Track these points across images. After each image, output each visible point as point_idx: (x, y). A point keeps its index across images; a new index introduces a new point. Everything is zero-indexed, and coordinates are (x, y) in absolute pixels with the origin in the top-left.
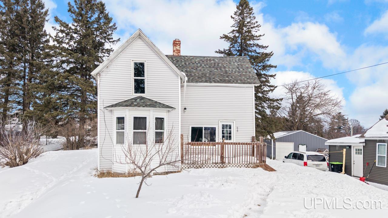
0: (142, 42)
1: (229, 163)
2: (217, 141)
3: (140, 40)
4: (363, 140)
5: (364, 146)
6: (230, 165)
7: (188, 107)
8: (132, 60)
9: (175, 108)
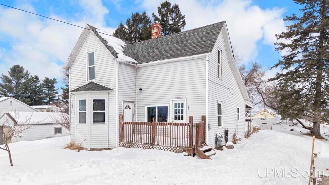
0: (92, 35)
1: (158, 145)
2: (168, 121)
6: (159, 147)
7: (144, 88)
8: (87, 52)
9: (114, 90)
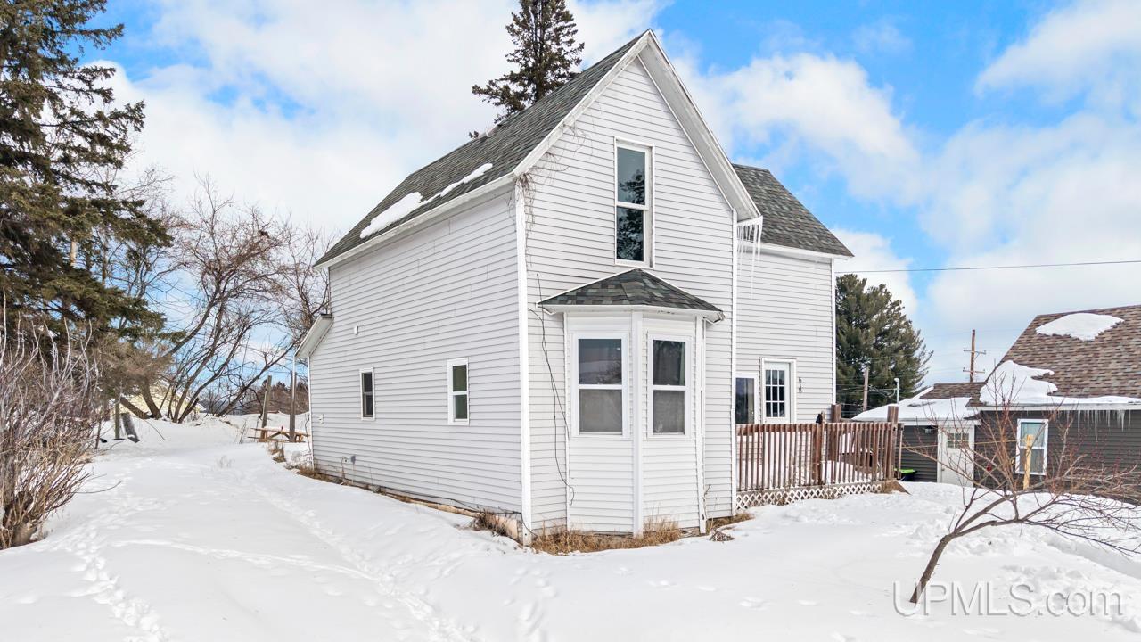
0: (642, 79)
2: (757, 422)
3: (636, 70)
4: (975, 411)
5: (976, 427)
8: (614, 140)
